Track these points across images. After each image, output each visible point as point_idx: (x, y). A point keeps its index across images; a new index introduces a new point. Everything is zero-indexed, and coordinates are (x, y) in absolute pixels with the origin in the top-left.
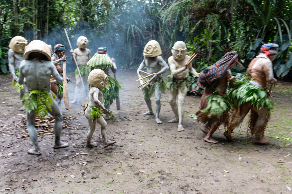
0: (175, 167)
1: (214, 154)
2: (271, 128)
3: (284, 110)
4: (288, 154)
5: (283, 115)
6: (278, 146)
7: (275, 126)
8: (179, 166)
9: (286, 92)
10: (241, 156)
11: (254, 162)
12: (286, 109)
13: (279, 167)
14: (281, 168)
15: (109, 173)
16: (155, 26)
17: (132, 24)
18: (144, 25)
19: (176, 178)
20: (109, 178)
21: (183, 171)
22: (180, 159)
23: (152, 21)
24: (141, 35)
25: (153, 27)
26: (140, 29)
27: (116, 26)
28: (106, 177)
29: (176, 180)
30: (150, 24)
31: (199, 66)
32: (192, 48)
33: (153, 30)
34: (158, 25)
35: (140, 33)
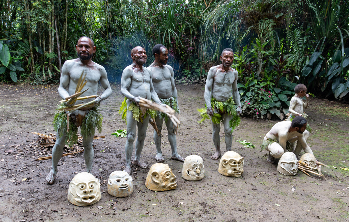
0: (219, 198)
1: (264, 184)
2: (328, 156)
3: (343, 136)
4: (347, 187)
5: (341, 142)
6: (336, 177)
7: (332, 154)
8: (224, 198)
9: (344, 115)
10: (294, 187)
11: (309, 194)
12: (344, 135)
13: (337, 201)
14: (339, 202)
15: (143, 204)
16: (196, 32)
17: (169, 29)
18: (183, 29)
19: (221, 211)
20: (143, 210)
21: (228, 204)
22: (225, 190)
23: (193, 25)
24: (179, 42)
25: (193, 33)
26: (178, 35)
27: (149, 29)
28: (140, 209)
29: (221, 213)
30: (190, 29)
31: (248, 82)
32: (240, 60)
33: (193, 36)
34: (199, 31)
35: (177, 39)
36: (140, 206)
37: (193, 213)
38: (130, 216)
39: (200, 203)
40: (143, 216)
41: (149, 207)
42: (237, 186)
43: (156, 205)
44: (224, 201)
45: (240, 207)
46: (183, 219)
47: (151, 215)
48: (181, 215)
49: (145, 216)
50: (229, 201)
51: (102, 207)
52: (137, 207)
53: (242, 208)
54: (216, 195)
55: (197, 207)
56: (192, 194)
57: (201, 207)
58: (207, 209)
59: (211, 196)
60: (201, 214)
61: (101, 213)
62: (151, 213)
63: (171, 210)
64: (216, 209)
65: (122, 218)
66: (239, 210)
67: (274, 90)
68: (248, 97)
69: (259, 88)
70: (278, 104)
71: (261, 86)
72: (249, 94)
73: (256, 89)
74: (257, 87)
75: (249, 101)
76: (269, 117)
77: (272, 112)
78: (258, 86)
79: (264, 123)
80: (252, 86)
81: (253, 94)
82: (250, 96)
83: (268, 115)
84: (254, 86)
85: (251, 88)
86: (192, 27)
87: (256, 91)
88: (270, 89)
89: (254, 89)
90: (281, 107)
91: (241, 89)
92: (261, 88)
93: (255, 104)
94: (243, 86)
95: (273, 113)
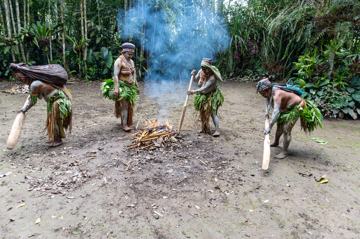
15: (239, 209)
16: (259, 37)
17: (236, 35)
18: (248, 35)
19: (327, 227)
20: (241, 216)
21: (332, 218)
22: (322, 199)
23: (256, 31)
24: (244, 45)
25: (257, 38)
26: (243, 40)
27: (220, 36)
28: (237, 214)
29: (328, 231)
30: (254, 35)
31: (318, 82)
32: (312, 61)
33: (256, 41)
34: (262, 36)
35: (242, 43)
36: (236, 211)
37: (295, 226)
38: (229, 222)
39: (300, 215)
40: (242, 224)
41: (246, 212)
42: (334, 196)
43: (252, 211)
44: (326, 215)
45: (348, 225)
46: (287, 234)
47: (251, 223)
48: (283, 227)
49: (244, 225)
50: (332, 214)
51: (199, 208)
52: (234, 211)
53: (350, 226)
54: (314, 205)
55: (298, 219)
56: (287, 201)
57: (302, 220)
58: (309, 222)
59: (309, 206)
60: (306, 230)
61: (199, 214)
62: (250, 222)
63: (270, 219)
64: (321, 224)
65: (221, 224)
66: (349, 229)
67: (347, 90)
68: (319, 97)
69: (331, 88)
70: (352, 104)
71: (333, 86)
72: (321, 93)
73: (329, 88)
74: (329, 87)
75: (320, 100)
76: (341, 116)
77: (345, 111)
78: (331, 86)
79: (336, 122)
80: (324, 86)
81: (326, 93)
82: (322, 96)
83: (340, 115)
84: (326, 85)
85: (323, 88)
86: (256, 33)
87: (329, 90)
88: (342, 89)
89: (326, 88)
90: (355, 107)
91: (311, 88)
92: (333, 88)
93: (327, 103)
94: (314, 86)
95: (346, 113)
